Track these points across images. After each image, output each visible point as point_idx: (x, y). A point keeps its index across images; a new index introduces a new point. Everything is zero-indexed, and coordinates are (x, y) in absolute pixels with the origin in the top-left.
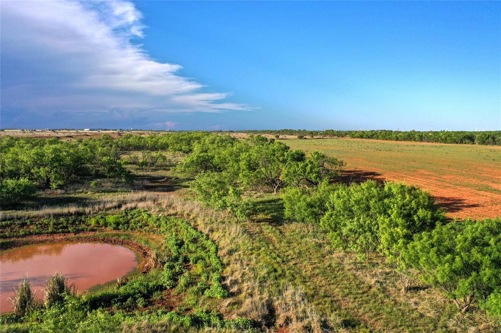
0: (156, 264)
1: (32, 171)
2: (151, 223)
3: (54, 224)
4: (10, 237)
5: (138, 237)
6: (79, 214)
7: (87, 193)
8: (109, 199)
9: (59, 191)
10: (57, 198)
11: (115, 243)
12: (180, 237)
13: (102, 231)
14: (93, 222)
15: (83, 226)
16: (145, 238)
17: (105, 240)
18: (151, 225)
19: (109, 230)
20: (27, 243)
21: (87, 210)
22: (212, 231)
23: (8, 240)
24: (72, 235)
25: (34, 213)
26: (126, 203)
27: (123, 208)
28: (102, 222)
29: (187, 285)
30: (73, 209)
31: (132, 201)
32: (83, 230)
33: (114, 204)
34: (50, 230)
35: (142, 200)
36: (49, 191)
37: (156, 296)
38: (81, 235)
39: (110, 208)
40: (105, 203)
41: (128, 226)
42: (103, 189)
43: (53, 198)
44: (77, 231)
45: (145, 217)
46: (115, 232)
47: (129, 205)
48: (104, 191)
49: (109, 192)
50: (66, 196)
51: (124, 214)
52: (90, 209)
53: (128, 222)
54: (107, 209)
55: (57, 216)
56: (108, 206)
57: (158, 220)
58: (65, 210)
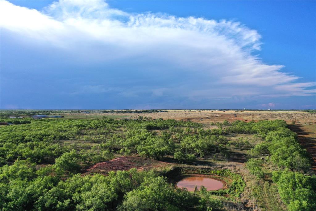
0: (227, 188)
1: (194, 149)
2: (230, 175)
3: (201, 171)
4: (190, 173)
5: (225, 179)
6: (208, 169)
7: (212, 160)
8: (219, 164)
9: (203, 158)
10: (202, 162)
11: (218, 180)
12: (237, 181)
13: (215, 175)
14: (212, 172)
15: (209, 173)
16: (227, 180)
17: (216, 179)
18: (230, 176)
19: (217, 176)
20: (194, 176)
21: (211, 168)
22: (247, 181)
23: (189, 174)
24: (206, 176)
25: (196, 167)
26: (224, 166)
27: (223, 168)
28: (215, 173)
29: (232, 193)
30: (207, 167)
31: (227, 166)
32: (209, 174)
33: (220, 166)
34: (200, 173)
35: (230, 166)
36: (199, 158)
37: (224, 194)
38: (209, 176)
39: (219, 168)
40: (217, 165)
41: (223, 175)
42: (218, 159)
43: (201, 161)
44: (208, 175)
45: (229, 173)
46: (219, 176)
47: (225, 167)
48: (218, 160)
49: (220, 160)
50: (205, 161)
51: (223, 171)
52: (212, 167)
53: (223, 174)
54: (217, 168)
55: (202, 169)
56: (218, 167)
57: (233, 174)
58: (205, 167)
